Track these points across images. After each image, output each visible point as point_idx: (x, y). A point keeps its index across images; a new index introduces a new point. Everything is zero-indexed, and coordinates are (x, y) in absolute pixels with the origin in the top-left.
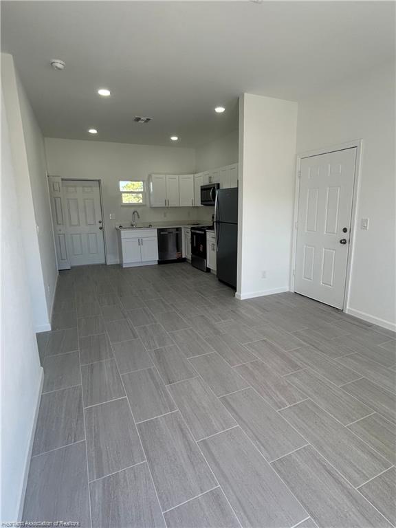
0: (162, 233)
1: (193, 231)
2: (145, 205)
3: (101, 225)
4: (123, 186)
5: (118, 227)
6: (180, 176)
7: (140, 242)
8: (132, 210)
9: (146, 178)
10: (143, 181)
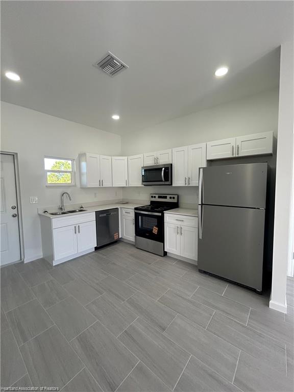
0: (100, 216)
1: (137, 211)
2: (75, 186)
3: (15, 211)
4: (49, 163)
5: (41, 212)
6: (113, 157)
7: (77, 230)
8: (60, 191)
9: (76, 157)
10: (73, 160)
